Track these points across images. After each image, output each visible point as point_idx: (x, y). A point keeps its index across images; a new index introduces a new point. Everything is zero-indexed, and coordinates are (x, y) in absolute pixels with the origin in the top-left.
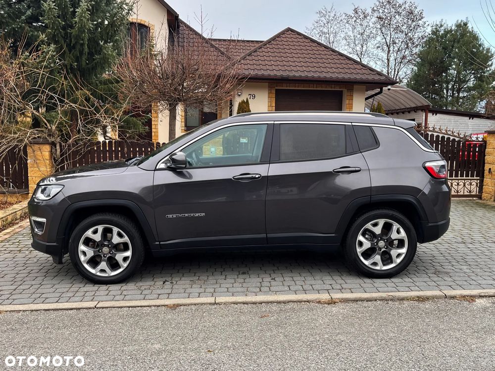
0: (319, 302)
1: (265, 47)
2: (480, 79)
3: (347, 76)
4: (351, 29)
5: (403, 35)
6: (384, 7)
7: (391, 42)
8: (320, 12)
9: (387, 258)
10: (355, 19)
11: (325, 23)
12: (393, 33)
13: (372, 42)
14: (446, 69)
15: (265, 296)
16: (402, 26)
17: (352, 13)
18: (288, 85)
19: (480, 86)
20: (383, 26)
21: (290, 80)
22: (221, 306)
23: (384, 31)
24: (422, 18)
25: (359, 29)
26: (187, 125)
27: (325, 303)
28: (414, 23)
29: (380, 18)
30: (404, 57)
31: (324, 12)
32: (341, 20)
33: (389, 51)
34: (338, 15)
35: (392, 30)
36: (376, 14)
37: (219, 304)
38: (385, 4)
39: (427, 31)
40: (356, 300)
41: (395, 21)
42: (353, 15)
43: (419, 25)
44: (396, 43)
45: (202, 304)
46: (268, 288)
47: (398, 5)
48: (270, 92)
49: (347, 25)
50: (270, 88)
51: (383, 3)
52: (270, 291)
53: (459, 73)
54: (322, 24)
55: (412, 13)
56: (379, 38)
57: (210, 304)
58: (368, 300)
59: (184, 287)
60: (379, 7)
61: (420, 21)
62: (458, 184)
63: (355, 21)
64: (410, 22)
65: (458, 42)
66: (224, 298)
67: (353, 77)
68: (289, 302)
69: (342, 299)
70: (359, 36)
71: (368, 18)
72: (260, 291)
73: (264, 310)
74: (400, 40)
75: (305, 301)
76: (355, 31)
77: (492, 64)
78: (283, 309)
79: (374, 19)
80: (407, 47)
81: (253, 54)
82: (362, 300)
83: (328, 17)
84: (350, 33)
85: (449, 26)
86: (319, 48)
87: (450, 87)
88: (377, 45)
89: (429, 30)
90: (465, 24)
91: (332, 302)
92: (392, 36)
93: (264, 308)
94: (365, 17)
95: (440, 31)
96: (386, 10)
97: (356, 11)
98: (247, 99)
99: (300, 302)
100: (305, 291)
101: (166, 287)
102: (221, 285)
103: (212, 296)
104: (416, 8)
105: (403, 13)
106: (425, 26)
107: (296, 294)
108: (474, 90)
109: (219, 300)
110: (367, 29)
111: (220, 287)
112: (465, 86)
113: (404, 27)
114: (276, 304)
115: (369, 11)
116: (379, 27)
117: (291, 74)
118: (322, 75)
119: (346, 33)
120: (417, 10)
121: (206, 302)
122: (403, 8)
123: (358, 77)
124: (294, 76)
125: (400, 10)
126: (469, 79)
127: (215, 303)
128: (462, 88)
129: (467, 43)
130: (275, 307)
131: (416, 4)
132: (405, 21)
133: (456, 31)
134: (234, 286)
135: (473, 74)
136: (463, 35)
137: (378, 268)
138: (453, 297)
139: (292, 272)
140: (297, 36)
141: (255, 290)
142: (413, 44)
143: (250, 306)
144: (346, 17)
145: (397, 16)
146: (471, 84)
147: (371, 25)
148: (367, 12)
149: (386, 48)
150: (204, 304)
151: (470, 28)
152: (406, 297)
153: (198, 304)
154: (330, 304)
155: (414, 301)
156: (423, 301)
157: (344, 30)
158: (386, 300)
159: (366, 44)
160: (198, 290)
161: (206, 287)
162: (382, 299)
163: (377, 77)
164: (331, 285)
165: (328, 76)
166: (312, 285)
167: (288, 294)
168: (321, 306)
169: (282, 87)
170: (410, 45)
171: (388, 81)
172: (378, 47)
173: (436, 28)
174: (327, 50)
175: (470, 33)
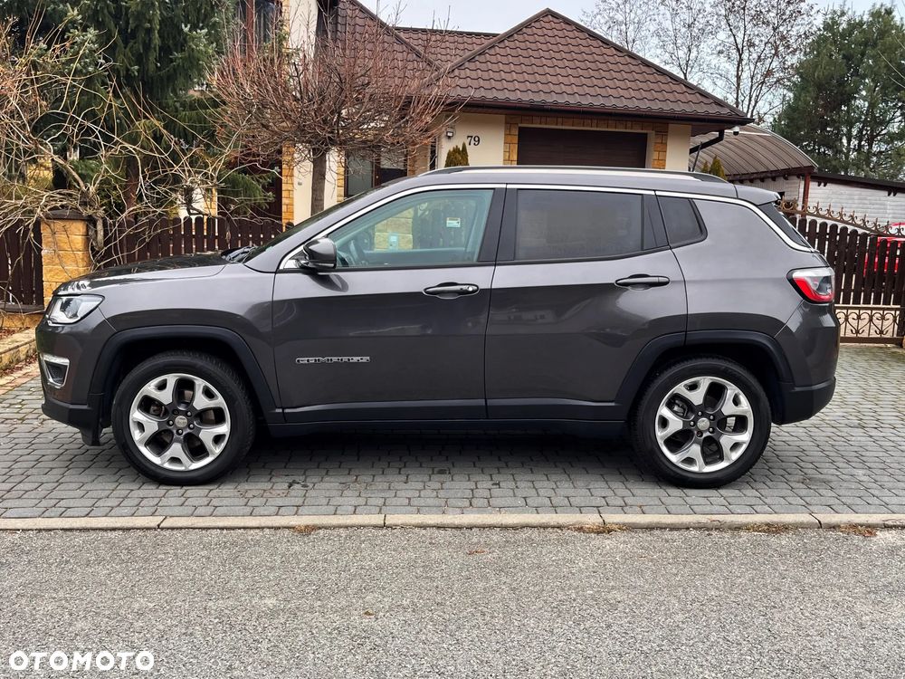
0: (580, 529)
1: (502, 45)
3: (656, 106)
4: (669, 16)
5: (769, 30)
7: (745, 44)
9: (712, 450)
11: (620, 2)
12: (749, 26)
13: (709, 42)
14: (848, 98)
15: (478, 516)
16: (768, 11)
20: (730, 10)
21: (547, 110)
22: (395, 531)
23: (731, 21)
25: (685, 15)
27: (592, 531)
28: (791, 8)
30: (769, 73)
33: (741, 60)
35: (748, 19)
37: (391, 527)
39: (815, 23)
40: (649, 528)
41: (754, 3)
43: (800, 12)
44: (754, 45)
45: (359, 527)
46: (486, 500)
48: (508, 132)
49: (662, 8)
50: (509, 125)
52: (489, 505)
53: (872, 106)
54: (615, 5)
56: (722, 35)
57: (375, 527)
58: (673, 528)
59: (327, 495)
61: (802, 4)
62: (859, 317)
64: (783, 5)
65: (874, 46)
66: (401, 516)
67: (667, 107)
68: (523, 527)
69: (624, 525)
70: (683, 30)
72: (471, 505)
73: (475, 540)
74: (763, 38)
75: (553, 527)
76: (678, 19)
78: (512, 540)
80: (776, 54)
81: (477, 58)
82: (662, 527)
84: (667, 24)
85: (858, 14)
86: (605, 51)
87: (855, 132)
88: (718, 48)
89: (819, 21)
90: (889, 12)
91: (604, 530)
92: (748, 32)
93: (475, 537)
95: (840, 24)
98: (464, 146)
99: (545, 527)
100: (555, 508)
101: (293, 493)
102: (398, 492)
103: (380, 512)
106: (812, 13)
107: (538, 513)
108: (900, 140)
109: (391, 520)
110: (701, 16)
112: (883, 132)
113: (772, 14)
114: (498, 529)
116: (723, 12)
117: (550, 99)
118: (610, 103)
119: (660, 24)
121: (366, 522)
123: (678, 108)
124: (556, 103)
126: (892, 119)
127: (384, 526)
128: (878, 135)
129: (891, 49)
130: (496, 536)
132: (774, 2)
133: (871, 24)
134: (422, 495)
135: (901, 107)
136: (883, 33)
137: (695, 469)
138: (834, 527)
140: (564, 26)
141: (460, 504)
142: (788, 47)
143: (449, 532)
146: (894, 128)
147: (709, 9)
149: (734, 54)
150: (364, 527)
151: (897, 20)
152: (746, 525)
153: (352, 527)
154: (601, 532)
155: (760, 531)
156: (776, 532)
157: (656, 16)
158: (708, 529)
159: (697, 46)
160: (354, 501)
161: (369, 495)
162: (700, 527)
163: (714, 110)
164: (604, 497)
165: (621, 104)
166: (568, 497)
167: (523, 512)
168: (583, 536)
169: (532, 123)
170: (781, 48)
171: (734, 118)
172: (720, 52)
173: (833, 19)
174: (619, 54)
175: (897, 28)
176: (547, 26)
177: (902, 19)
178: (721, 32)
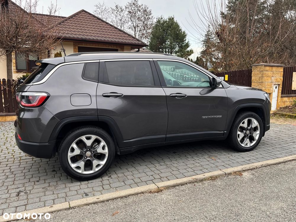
0: (150, 192)
1: (69, 20)
2: (181, 47)
3: (120, 41)
4: (114, 17)
5: (142, 22)
6: (131, 6)
7: (136, 26)
8: (97, 6)
10: (116, 11)
11: (100, 12)
12: (137, 21)
13: (126, 25)
14: (165, 42)
15: (109, 194)
16: (141, 17)
17: (114, 8)
18: (86, 44)
19: (181, 51)
20: (131, 16)
21: (87, 41)
22: (75, 209)
23: (132, 19)
24: (151, 14)
25: (119, 17)
26: (18, 69)
27: (155, 192)
28: (147, 17)
29: (130, 12)
30: (143, 34)
31: (99, 6)
32: (109, 12)
33: (135, 30)
34: (107, 8)
35: (136, 19)
36: (127, 10)
37: (73, 208)
38: (132, 4)
39: (154, 21)
40: (174, 186)
41: (138, 15)
42: (115, 9)
43: (149, 18)
44: (139, 26)
45: (58, 211)
46: (108, 185)
47: (138, 6)
48: (74, 48)
49: (112, 14)
50: (75, 46)
51: (131, 4)
52: (111, 188)
53: (171, 43)
54: (98, 13)
55: (146, 11)
56: (130, 23)
57: (66, 209)
58: (182, 184)
59: (38, 196)
60: (129, 6)
61: (150, 16)
63: (117, 13)
64: (145, 16)
65: (170, 27)
66: (76, 201)
67: (124, 41)
68: (129, 196)
69: (165, 187)
70: (119, 21)
71: (123, 11)
72: (103, 189)
73: (112, 207)
74: (140, 25)
75: (140, 193)
76: (117, 18)
77: (186, 40)
78: (127, 203)
79: (127, 13)
80: (144, 29)
81: (62, 23)
82: (178, 185)
83: (101, 9)
84: (114, 19)
85: (165, 19)
86: (103, 23)
87: (167, 50)
88: (129, 27)
89: (155, 21)
90: (173, 19)
91: (159, 191)
92: (137, 23)
93: (112, 205)
94: (122, 11)
95: (161, 21)
96: (133, 8)
97: (117, 7)
98: (60, 52)
99: (137, 194)
100: (137, 184)
101: (21, 198)
102: (71, 188)
103: (66, 201)
104: (148, 8)
105: (142, 10)
106: (153, 18)
107: (131, 188)
108: (178, 53)
109: (73, 204)
110: (123, 17)
111: (70, 191)
112: (174, 51)
113: (142, 18)
114: (119, 199)
115: (124, 8)
116: (129, 17)
117: (88, 37)
118: (106, 39)
119: (112, 19)
120: (148, 10)
121: (61, 208)
122: (141, 8)
123: (127, 41)
124: (90, 39)
125: (140, 9)
126: (176, 47)
127: (70, 208)
128: (173, 51)
129: (174, 28)
130: (120, 203)
131: (148, 7)
132: (143, 15)
133: (169, 22)
134: (81, 188)
135: (178, 44)
136: (172, 24)
138: (230, 174)
139: (121, 169)
140: (89, 15)
141: (99, 189)
142: (147, 27)
143: (100, 205)
144: (112, 10)
145: (138, 12)
146: (177, 49)
147: (125, 16)
148: (123, 8)
150: (60, 210)
151: (175, 21)
152: (205, 178)
153: (55, 212)
154: (159, 192)
155: (209, 180)
156: (214, 180)
157: (111, 17)
158: (193, 183)
159: (123, 26)
160: (52, 197)
161: (58, 192)
162: (190, 182)
163: (137, 42)
164: (152, 175)
165: (110, 40)
166: (139, 178)
167: (125, 189)
168: (153, 195)
169: (82, 45)
170: (146, 28)
171: (143, 45)
172: (130, 28)
173: (159, 20)
174: (107, 25)
175: (175, 23)
176: (84, 15)
177: (176, 20)
178: (130, 22)
